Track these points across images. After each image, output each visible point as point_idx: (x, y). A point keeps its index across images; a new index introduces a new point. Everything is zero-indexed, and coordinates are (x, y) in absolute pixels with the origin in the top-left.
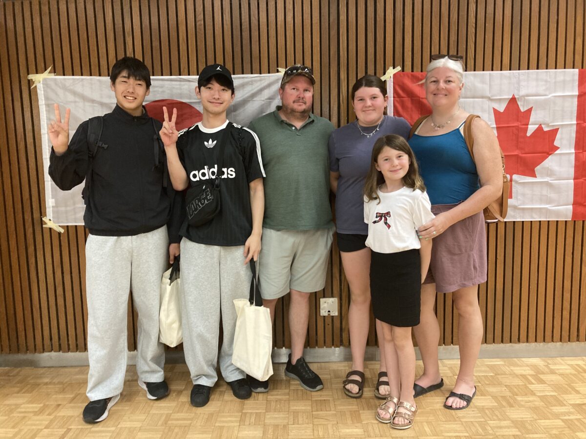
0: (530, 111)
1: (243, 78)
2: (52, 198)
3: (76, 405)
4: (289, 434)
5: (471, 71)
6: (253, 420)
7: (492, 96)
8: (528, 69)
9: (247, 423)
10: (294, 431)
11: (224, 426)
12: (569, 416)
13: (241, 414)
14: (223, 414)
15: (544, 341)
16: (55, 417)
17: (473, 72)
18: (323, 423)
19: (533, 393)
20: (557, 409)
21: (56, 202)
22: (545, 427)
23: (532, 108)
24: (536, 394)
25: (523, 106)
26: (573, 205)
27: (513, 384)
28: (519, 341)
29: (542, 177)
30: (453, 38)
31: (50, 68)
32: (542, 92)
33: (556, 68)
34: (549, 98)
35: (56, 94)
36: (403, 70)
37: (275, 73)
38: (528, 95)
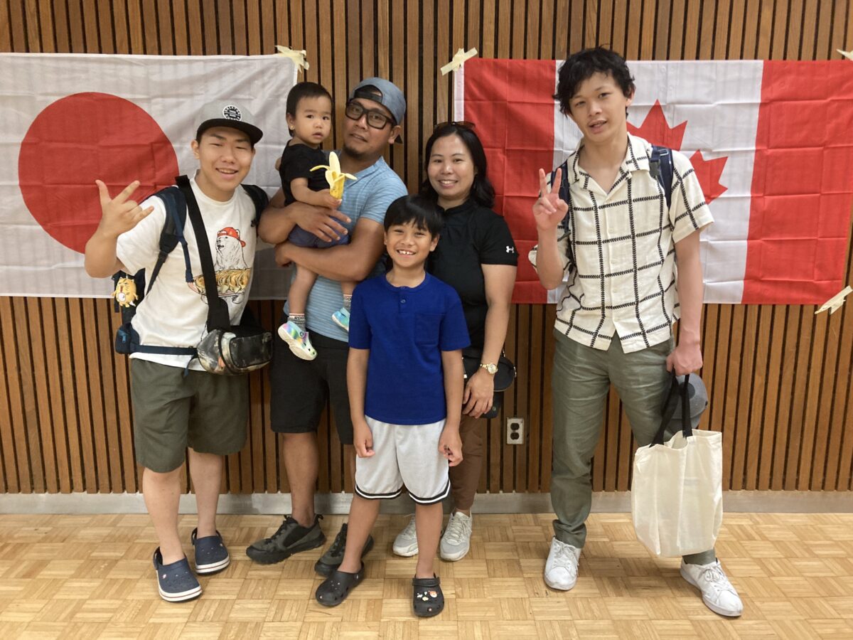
0: (682, 127)
1: (219, 60)
8: (682, 58)
18: (321, 620)
23: (686, 122)
25: (673, 119)
26: (745, 279)
32: (704, 98)
33: (727, 58)
34: (713, 108)
36: (480, 54)
37: (272, 53)
38: (679, 103)
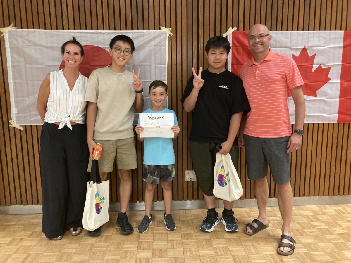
0: (314, 56)
1: (138, 32)
2: (15, 108)
3: (33, 238)
4: (169, 255)
5: (279, 30)
6: (146, 246)
7: (292, 47)
8: (314, 30)
9: (142, 248)
10: (171, 253)
11: (128, 250)
12: (337, 240)
13: (138, 242)
14: (127, 243)
15: (319, 195)
16: (20, 246)
17: (281, 32)
18: (190, 247)
19: (313, 227)
20: (329, 236)
21: (18, 111)
22: (323, 247)
23: (315, 54)
24: (316, 227)
25: (310, 53)
26: (338, 114)
27: (302, 221)
28: (304, 195)
29: (321, 97)
30: (269, 10)
31: (13, 24)
32: (322, 45)
33: (330, 30)
34: (326, 48)
35: (17, 41)
36: (238, 29)
37: (158, 30)
38: (313, 47)
